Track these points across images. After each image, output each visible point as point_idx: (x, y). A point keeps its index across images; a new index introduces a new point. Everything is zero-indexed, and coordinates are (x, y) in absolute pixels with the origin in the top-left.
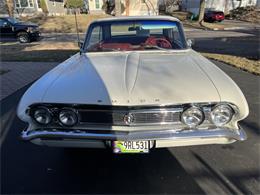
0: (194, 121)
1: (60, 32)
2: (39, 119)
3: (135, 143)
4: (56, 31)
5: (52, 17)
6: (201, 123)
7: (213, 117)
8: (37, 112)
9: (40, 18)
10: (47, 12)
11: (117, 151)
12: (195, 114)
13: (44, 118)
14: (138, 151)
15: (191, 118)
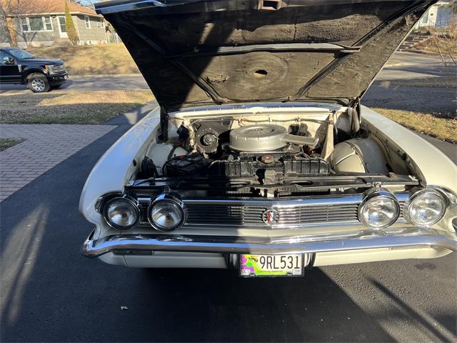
0: (381, 219)
1: (100, 72)
2: (116, 218)
3: (278, 258)
4: (92, 71)
5: (86, 48)
6: (393, 222)
7: (413, 212)
8: (112, 208)
9: (64, 49)
10: (76, 39)
11: (246, 273)
12: (383, 208)
13: (124, 216)
14: (284, 272)
15: (375, 214)
